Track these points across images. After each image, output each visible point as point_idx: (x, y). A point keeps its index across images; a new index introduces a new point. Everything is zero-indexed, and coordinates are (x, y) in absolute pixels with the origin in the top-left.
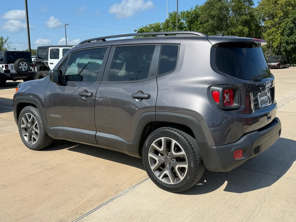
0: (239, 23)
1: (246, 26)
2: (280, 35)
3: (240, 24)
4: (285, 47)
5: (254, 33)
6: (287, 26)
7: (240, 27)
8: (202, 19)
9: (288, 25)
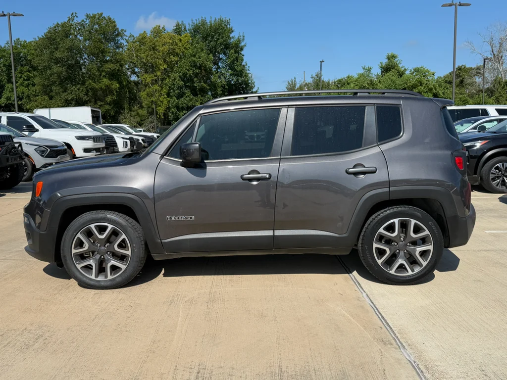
0: (104, 74)
1: (115, 80)
2: (166, 96)
3: (105, 76)
4: (176, 113)
5: (126, 91)
6: (175, 83)
7: (106, 81)
8: (38, 63)
9: (177, 82)
